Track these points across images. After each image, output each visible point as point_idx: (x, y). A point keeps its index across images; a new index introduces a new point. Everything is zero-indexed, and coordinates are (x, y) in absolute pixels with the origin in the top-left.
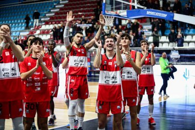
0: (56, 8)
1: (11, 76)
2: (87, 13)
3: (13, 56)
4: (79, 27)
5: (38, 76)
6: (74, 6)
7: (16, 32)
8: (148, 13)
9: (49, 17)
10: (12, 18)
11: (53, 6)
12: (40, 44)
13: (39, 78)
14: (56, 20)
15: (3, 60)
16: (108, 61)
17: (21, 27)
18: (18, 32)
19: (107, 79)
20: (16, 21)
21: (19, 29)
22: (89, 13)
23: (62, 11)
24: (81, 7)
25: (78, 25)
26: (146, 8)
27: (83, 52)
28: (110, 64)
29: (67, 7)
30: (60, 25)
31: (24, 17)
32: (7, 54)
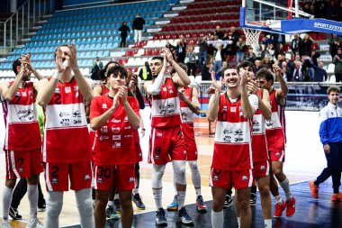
0: (173, 12)
1: (72, 125)
2: (225, 21)
3: (77, 94)
4: (211, 45)
5: (117, 125)
6: (204, 9)
7: (104, 51)
8: (317, 25)
9: (161, 26)
10: (98, 27)
11: (168, 8)
12: (121, 77)
13: (118, 129)
14: (172, 32)
15: (62, 100)
16: (230, 105)
17: (113, 43)
18: (107, 52)
19: (227, 135)
20: (104, 32)
21: (109, 46)
22: (228, 21)
23: (183, 17)
24: (215, 11)
25: (209, 42)
26: (313, 17)
27: (171, 91)
28: (233, 110)
29: (191, 10)
30: (178, 41)
31: (119, 26)
32: (68, 90)
